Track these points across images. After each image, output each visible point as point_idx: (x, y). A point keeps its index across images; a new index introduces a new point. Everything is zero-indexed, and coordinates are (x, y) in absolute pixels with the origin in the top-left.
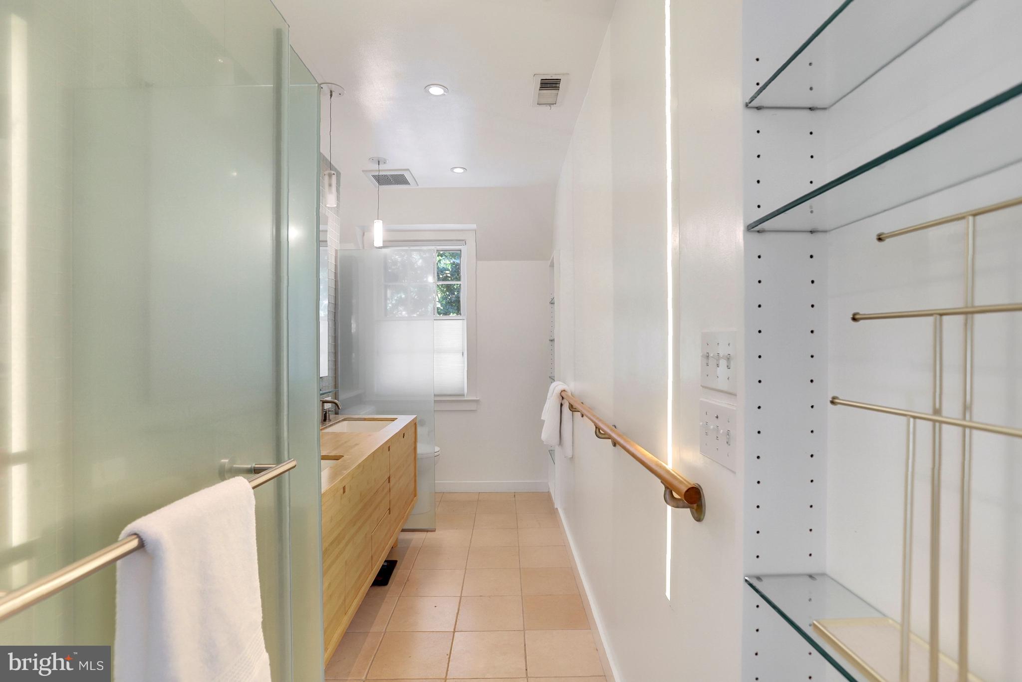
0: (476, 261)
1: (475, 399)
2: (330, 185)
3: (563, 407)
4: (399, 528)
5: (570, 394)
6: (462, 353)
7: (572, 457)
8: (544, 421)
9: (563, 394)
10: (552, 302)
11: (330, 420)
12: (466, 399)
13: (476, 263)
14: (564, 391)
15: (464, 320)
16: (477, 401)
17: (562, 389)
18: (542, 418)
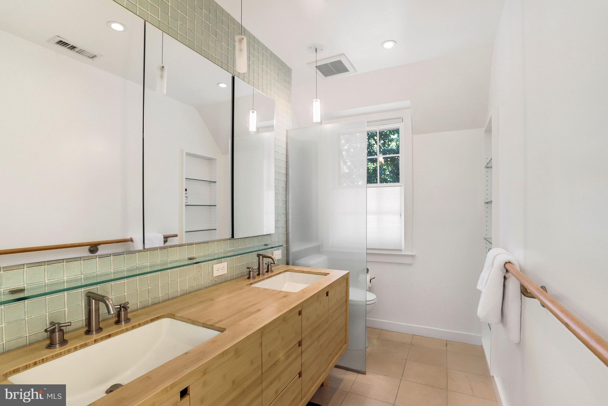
0: (412, 135)
1: (412, 254)
2: (241, 50)
3: (507, 282)
4: (332, 364)
5: (517, 267)
6: (400, 215)
7: (519, 343)
8: (480, 292)
9: (508, 266)
10: (488, 166)
11: (272, 271)
12: (403, 253)
13: (412, 137)
14: (509, 262)
15: (402, 186)
16: (413, 256)
17: (507, 260)
18: (478, 287)
